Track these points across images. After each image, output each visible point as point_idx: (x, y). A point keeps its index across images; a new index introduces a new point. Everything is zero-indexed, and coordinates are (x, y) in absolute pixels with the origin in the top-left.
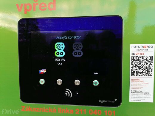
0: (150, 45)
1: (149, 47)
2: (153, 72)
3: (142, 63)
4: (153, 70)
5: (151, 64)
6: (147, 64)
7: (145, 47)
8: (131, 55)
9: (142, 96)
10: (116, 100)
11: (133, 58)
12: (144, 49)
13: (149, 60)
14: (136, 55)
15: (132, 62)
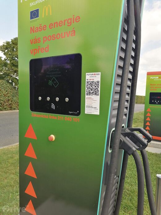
0: (98, 73)
1: (97, 74)
2: (99, 92)
3: (93, 86)
4: (99, 91)
5: (98, 87)
6: (96, 87)
7: (95, 74)
8: (86, 81)
9: (92, 110)
10: (78, 112)
11: (88, 82)
12: (94, 76)
13: (97, 84)
14: (89, 81)
15: (87, 85)
